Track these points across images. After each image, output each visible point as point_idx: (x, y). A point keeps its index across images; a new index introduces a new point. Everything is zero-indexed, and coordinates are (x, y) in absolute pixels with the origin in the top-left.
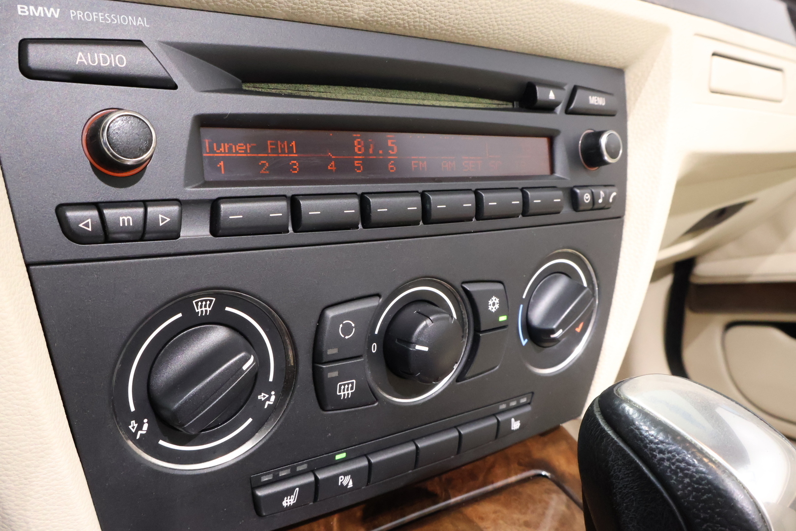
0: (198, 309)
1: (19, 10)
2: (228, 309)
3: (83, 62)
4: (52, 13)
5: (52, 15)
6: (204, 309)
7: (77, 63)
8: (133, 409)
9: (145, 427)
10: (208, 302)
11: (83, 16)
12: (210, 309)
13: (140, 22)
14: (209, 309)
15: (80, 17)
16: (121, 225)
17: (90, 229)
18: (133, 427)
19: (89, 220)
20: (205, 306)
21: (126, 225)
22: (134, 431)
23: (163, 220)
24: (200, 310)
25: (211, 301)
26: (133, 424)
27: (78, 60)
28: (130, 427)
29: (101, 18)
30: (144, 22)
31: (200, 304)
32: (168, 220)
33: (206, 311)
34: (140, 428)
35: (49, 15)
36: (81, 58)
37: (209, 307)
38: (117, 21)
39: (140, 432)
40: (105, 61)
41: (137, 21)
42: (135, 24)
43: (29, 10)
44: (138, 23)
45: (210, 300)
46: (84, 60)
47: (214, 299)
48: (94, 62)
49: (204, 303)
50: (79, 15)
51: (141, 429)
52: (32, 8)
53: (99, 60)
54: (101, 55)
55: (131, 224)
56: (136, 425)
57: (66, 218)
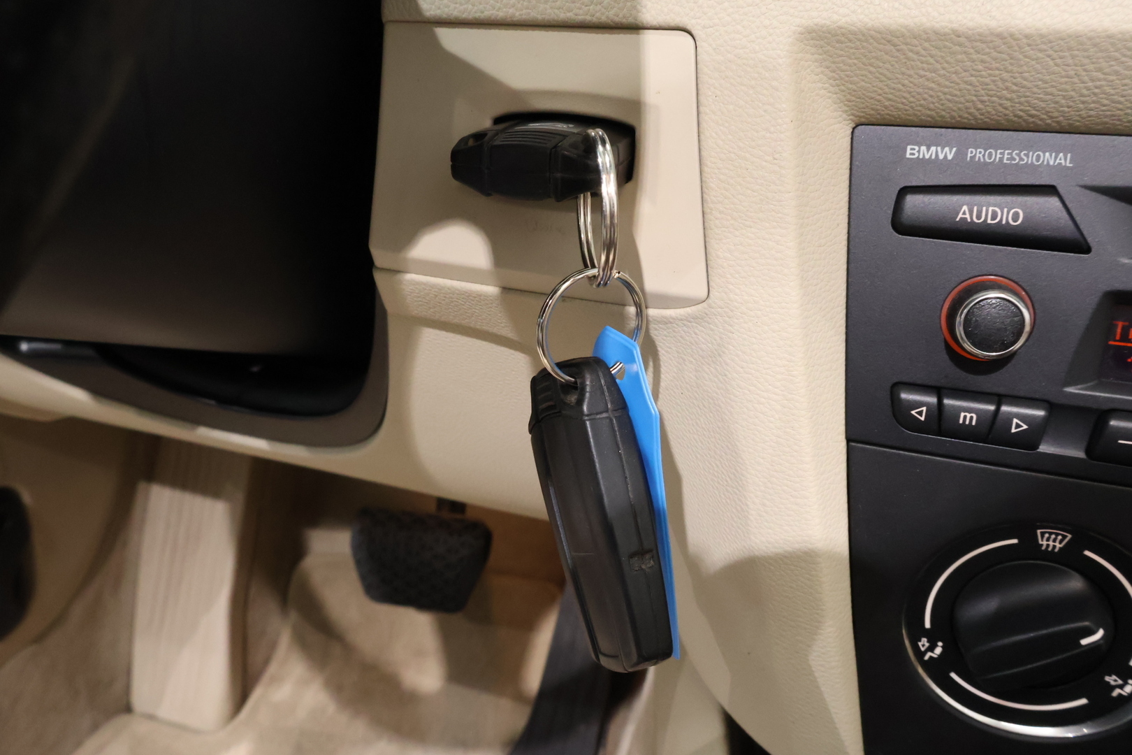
0: (1042, 541)
1: (909, 151)
2: (1087, 553)
3: (966, 218)
4: (946, 153)
5: (946, 156)
6: (1051, 543)
7: (958, 219)
8: (928, 625)
9: (938, 651)
10: (1060, 537)
11: (984, 156)
12: (1061, 546)
13: (1060, 159)
14: (1058, 546)
15: (979, 157)
16: (961, 422)
17: (923, 419)
18: (923, 646)
19: (924, 409)
20: (1054, 541)
21: (967, 422)
22: (923, 649)
23: (1018, 426)
24: (1045, 543)
25: (1064, 537)
26: (924, 643)
27: (960, 215)
28: (920, 644)
29: (1006, 156)
30: (1066, 159)
31: (1047, 535)
32: (1025, 427)
33: (1054, 547)
34: (931, 649)
35: (941, 157)
36: (964, 213)
37: (1060, 543)
38: (1028, 161)
39: (929, 654)
40: (994, 216)
41: (1056, 158)
42: (1051, 163)
43: (919, 152)
44: (1058, 161)
45: (1063, 535)
46: (967, 216)
47: (1069, 536)
48: (979, 217)
49: (1053, 536)
50: (978, 155)
51: (932, 651)
52: (923, 148)
53: (987, 215)
54: (991, 209)
55: (974, 423)
56: (927, 645)
57: (900, 400)
